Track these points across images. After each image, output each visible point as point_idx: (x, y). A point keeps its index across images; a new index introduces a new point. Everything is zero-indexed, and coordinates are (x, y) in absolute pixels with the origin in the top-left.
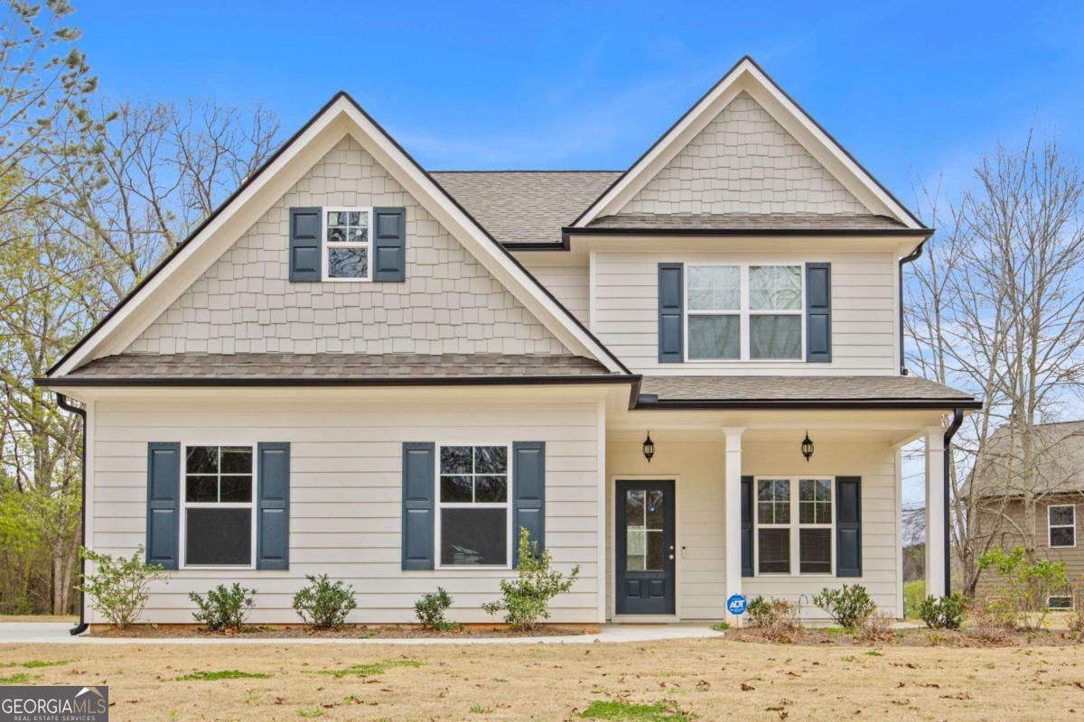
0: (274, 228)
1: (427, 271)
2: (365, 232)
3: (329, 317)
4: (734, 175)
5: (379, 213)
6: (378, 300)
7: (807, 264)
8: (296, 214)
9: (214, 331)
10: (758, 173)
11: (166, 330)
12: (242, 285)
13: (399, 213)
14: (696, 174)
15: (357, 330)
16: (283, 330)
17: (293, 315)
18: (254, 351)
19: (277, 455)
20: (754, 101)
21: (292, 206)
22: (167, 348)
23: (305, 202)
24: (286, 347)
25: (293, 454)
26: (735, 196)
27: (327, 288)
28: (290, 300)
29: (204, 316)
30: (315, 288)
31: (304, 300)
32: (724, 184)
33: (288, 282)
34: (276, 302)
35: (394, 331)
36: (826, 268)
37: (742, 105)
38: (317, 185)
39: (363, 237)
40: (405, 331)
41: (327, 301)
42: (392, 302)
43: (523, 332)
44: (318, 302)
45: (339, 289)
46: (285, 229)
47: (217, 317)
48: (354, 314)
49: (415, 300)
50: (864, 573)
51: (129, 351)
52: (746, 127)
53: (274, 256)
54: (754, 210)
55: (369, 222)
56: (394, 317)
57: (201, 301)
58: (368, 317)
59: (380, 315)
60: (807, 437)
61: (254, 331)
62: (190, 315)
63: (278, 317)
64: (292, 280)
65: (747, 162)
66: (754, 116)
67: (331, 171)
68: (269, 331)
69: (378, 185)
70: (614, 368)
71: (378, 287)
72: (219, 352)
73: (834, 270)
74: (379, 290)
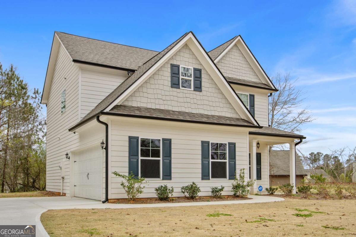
0: (166, 69)
1: (207, 89)
2: (191, 75)
3: (181, 100)
4: (234, 67)
5: (195, 70)
6: (195, 96)
7: (250, 95)
8: (172, 66)
9: (149, 100)
10: (239, 68)
11: (134, 98)
12: (157, 86)
13: (200, 71)
14: (225, 65)
15: (189, 105)
16: (169, 103)
17: (172, 98)
18: (161, 108)
19: (168, 143)
20: (238, 47)
21: (172, 63)
22: (135, 104)
23: (175, 63)
24: (170, 108)
25: (172, 143)
26: (234, 73)
27: (182, 91)
28: (171, 93)
29: (146, 95)
30: (178, 90)
31: (175, 94)
32: (231, 69)
33: (170, 87)
34: (167, 93)
35: (199, 107)
36: (253, 96)
37: (235, 48)
38: (178, 58)
39: (191, 76)
40: (201, 107)
41: (181, 95)
42: (198, 97)
43: (230, 111)
44: (179, 95)
45: (185, 91)
46: (169, 70)
47: (150, 96)
48: (188, 100)
49: (205, 98)
50: (262, 179)
51: (122, 104)
52: (236, 54)
53: (166, 78)
54: (238, 78)
55: (192, 72)
56: (199, 102)
57: (145, 90)
58: (192, 101)
59: (195, 101)
60: (258, 142)
61: (161, 102)
62: (141, 94)
63: (168, 98)
64: (172, 87)
65: (236, 64)
66: (238, 51)
67: (182, 54)
68: (165, 102)
69: (194, 61)
70: (255, 124)
71: (195, 92)
72: (151, 108)
73: (255, 97)
74: (195, 93)
